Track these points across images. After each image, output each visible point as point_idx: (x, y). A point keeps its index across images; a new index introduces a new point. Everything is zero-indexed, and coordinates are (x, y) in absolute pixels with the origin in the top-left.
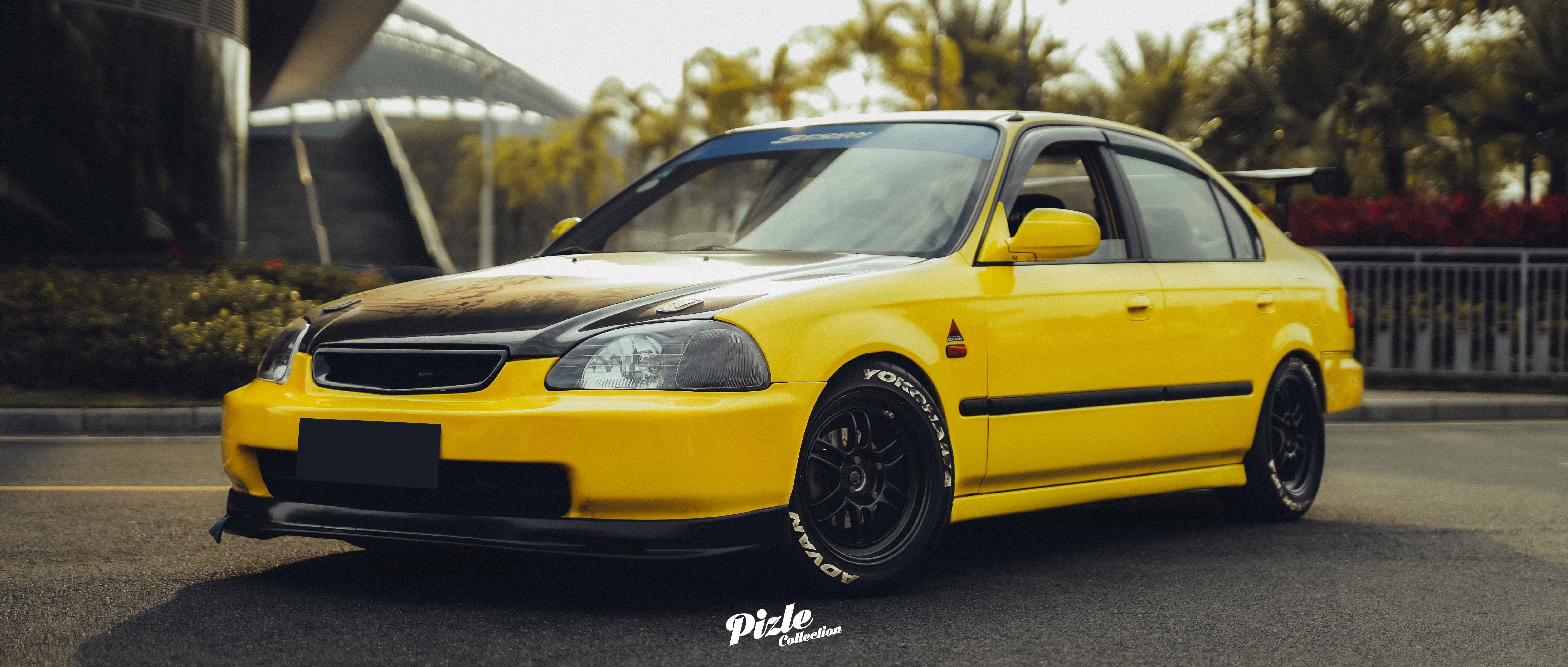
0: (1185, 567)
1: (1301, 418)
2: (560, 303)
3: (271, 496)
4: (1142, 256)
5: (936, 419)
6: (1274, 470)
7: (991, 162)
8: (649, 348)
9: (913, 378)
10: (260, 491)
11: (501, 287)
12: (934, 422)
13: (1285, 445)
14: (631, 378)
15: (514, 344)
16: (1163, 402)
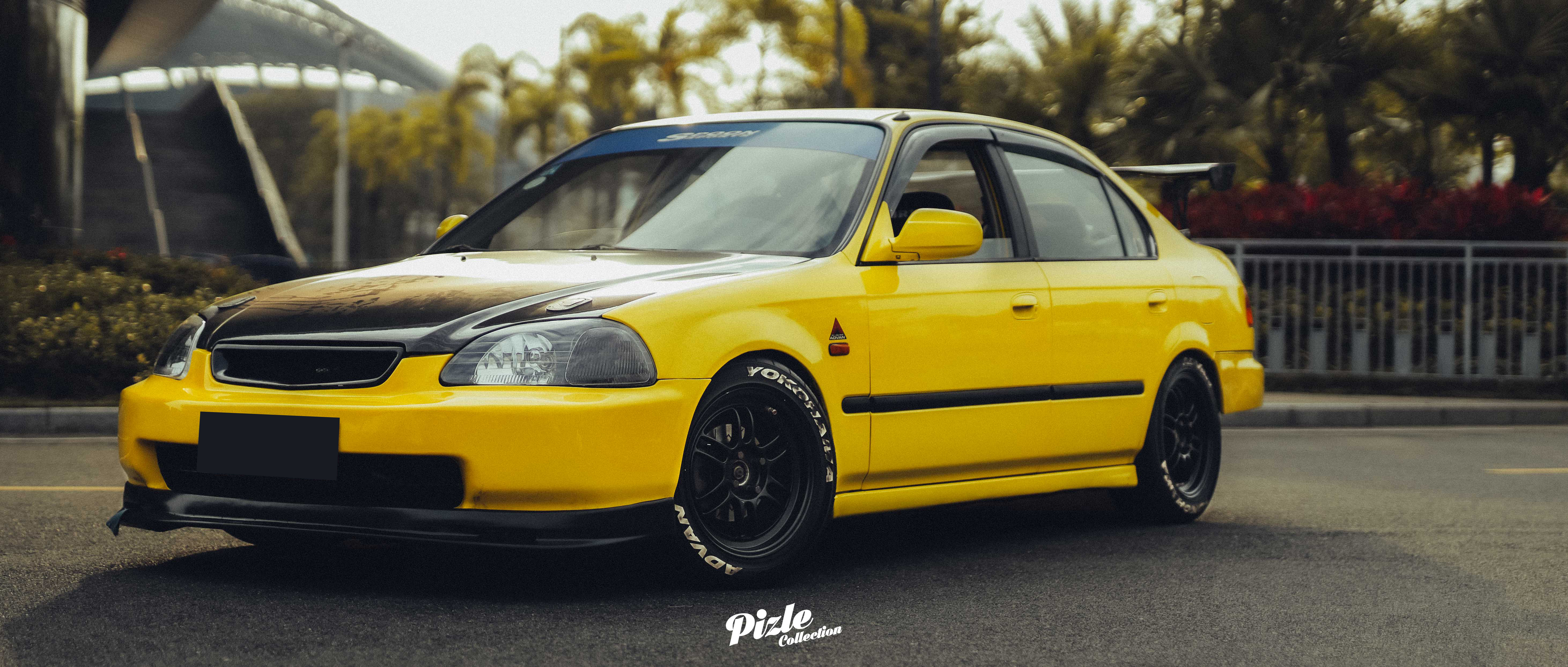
0: (1067, 565)
1: (1196, 417)
2: (451, 301)
3: (169, 489)
4: (1029, 255)
5: (818, 415)
6: (1167, 471)
7: (876, 162)
8: (541, 346)
9: (796, 375)
10: (157, 484)
11: (393, 286)
12: (816, 418)
13: (1178, 446)
14: (523, 375)
15: (410, 342)
16: (1049, 401)
